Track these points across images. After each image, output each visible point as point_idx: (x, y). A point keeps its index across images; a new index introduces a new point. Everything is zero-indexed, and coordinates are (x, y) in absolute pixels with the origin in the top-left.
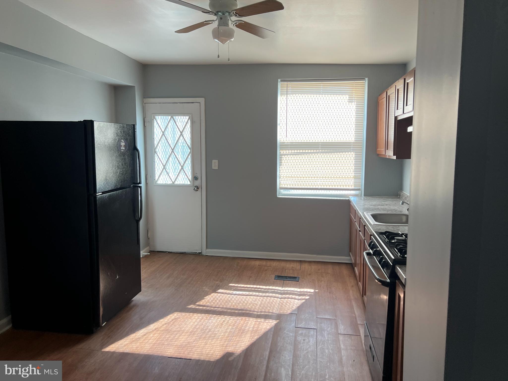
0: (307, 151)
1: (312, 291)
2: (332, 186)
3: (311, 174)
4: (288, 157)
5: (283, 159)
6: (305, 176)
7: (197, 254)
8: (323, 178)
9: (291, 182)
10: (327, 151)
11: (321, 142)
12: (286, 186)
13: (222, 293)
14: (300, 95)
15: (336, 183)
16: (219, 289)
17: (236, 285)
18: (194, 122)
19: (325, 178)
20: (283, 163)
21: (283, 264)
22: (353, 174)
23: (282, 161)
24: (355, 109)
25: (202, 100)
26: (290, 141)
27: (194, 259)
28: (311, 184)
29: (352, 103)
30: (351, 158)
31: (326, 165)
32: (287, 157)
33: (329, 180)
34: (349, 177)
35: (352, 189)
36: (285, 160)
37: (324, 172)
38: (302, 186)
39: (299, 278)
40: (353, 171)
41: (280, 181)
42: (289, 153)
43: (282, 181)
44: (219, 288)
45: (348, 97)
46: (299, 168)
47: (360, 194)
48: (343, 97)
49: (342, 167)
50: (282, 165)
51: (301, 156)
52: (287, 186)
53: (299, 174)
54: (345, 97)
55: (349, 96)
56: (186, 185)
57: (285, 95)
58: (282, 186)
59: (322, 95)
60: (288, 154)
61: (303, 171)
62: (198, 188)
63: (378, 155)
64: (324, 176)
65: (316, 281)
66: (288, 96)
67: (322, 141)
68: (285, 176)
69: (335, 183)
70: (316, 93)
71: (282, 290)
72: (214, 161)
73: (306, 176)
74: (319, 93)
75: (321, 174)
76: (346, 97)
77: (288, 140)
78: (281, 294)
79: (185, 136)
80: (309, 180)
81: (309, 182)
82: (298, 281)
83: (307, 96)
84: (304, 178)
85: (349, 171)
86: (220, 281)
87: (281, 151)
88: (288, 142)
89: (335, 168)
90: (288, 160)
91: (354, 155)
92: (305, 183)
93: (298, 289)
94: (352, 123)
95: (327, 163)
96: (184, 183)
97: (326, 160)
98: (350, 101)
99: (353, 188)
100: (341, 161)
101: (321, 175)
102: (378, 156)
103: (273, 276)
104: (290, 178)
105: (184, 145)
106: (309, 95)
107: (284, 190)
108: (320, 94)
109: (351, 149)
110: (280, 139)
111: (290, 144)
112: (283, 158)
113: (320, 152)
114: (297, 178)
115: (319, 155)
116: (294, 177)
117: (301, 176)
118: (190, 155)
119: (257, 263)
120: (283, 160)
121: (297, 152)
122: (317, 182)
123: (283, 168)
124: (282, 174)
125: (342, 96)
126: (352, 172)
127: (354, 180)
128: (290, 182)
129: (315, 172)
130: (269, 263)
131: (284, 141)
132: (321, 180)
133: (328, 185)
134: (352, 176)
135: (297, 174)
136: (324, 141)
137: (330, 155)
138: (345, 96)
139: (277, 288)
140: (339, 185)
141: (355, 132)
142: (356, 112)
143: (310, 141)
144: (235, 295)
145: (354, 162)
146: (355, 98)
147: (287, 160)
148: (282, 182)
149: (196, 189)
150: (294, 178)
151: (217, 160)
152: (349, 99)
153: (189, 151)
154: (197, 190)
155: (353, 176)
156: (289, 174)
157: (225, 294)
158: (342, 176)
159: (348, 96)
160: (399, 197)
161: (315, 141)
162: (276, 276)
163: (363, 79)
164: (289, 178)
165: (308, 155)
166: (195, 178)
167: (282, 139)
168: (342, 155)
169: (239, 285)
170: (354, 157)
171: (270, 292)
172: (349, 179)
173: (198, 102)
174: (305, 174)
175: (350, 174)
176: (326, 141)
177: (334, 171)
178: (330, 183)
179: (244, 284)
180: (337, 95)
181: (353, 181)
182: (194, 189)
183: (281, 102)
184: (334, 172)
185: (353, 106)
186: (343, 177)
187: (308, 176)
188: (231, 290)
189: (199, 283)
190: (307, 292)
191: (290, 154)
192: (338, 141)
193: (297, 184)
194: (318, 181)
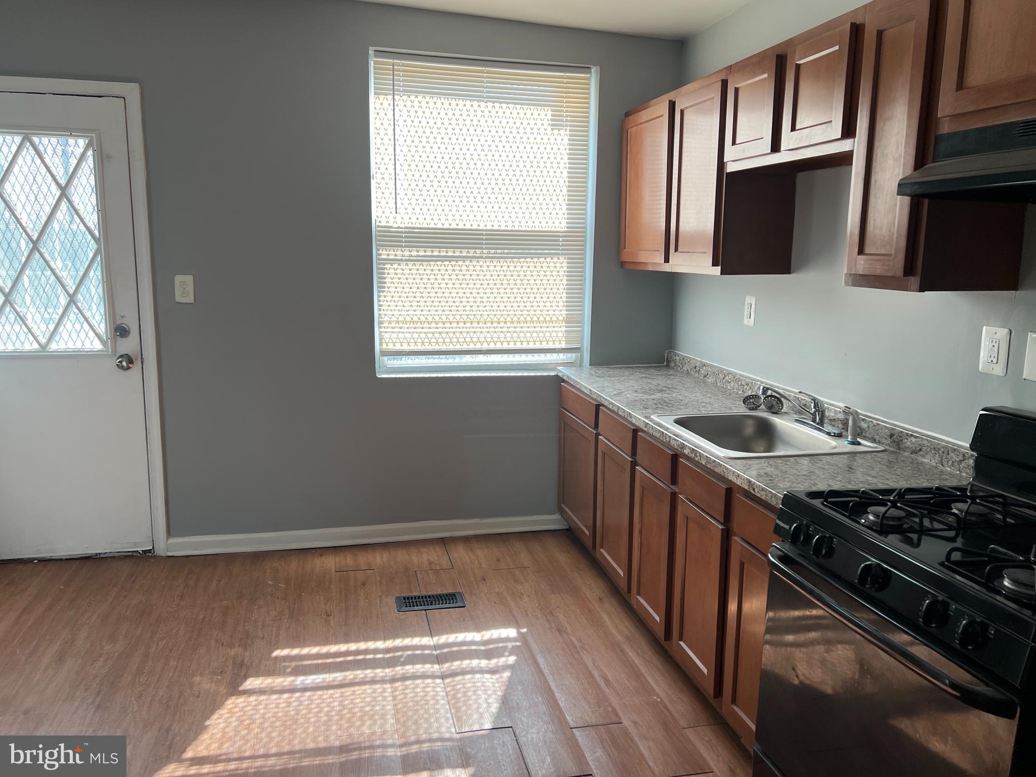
0: (450, 254)
1: (512, 632)
2: (515, 342)
3: (471, 315)
4: (402, 267)
5: (388, 274)
6: (448, 320)
7: (139, 555)
8: (492, 323)
9: (412, 335)
10: (501, 253)
11: (486, 230)
12: (398, 347)
13: (261, 692)
14: (428, 99)
15: (525, 335)
16: (246, 678)
17: (295, 652)
18: (108, 157)
19: (499, 323)
20: (388, 285)
21: (401, 556)
22: (564, 312)
23: (385, 278)
24: (568, 147)
25: (132, 91)
26: (406, 225)
27: (132, 575)
28: (462, 340)
29: (559, 130)
30: (558, 272)
31: (500, 291)
32: (399, 267)
33: (508, 328)
34: (554, 318)
35: (562, 349)
36: (392, 276)
37: (495, 308)
38: (441, 344)
39: (460, 594)
40: (563, 304)
41: (380, 332)
42: (404, 258)
43: (386, 332)
44: (244, 671)
45: (549, 113)
46: (431, 298)
47: (578, 362)
48: (539, 112)
49: (538, 294)
50: (386, 289)
51: (436, 266)
52: (401, 345)
53: (431, 315)
54: (543, 113)
55: (552, 111)
56: (88, 352)
57: (389, 94)
58: (387, 346)
59: (486, 102)
60: (402, 260)
61: (442, 306)
62: (130, 361)
63: (622, 264)
64: (495, 319)
65: (509, 598)
66: (395, 97)
67: (489, 227)
68: (394, 319)
69: (522, 335)
70: (472, 98)
71: (431, 643)
72: (179, 279)
73: (451, 318)
74: (480, 98)
75: (488, 313)
76: (546, 114)
77: (399, 220)
78: (439, 660)
79: (75, 199)
80: (458, 330)
81: (458, 335)
82: (464, 607)
83: (446, 102)
84: (451, 324)
85: (554, 304)
86: (239, 646)
87: (381, 250)
88: (399, 228)
89: (522, 298)
90: (403, 276)
91: (565, 265)
92: (448, 336)
93: (475, 634)
94: (561, 181)
95: (502, 284)
96: (79, 345)
97: (498, 276)
98: (556, 124)
99: (563, 346)
100: (542, 280)
101: (488, 315)
102: (622, 267)
103: (391, 601)
104: (408, 325)
105: (74, 227)
106: (453, 100)
107: (390, 357)
108: (481, 101)
109: (559, 250)
110: (378, 217)
111: (405, 232)
112: (388, 271)
113: (484, 255)
114: (426, 325)
115: (481, 263)
116: (418, 322)
117: (437, 319)
118: (99, 259)
119: (330, 563)
120: (388, 276)
121: (425, 254)
122: (478, 334)
123: (389, 299)
124: (385, 315)
125: (536, 110)
126: (561, 308)
127: (566, 327)
128: (408, 335)
129: (473, 308)
130: (363, 559)
131: (387, 224)
132: (487, 328)
133: (505, 340)
134: (561, 318)
135: (428, 315)
136: (493, 226)
137: (508, 263)
138: (544, 109)
139: (416, 641)
140: (532, 340)
141: (567, 205)
142: (570, 154)
143: (457, 225)
144: (305, 689)
145: (565, 282)
146: (567, 116)
147: (399, 276)
148: (387, 336)
149: (124, 364)
150: (419, 325)
151: (192, 276)
152: (552, 120)
153: (93, 245)
154: (128, 368)
155: (564, 316)
156: (406, 313)
157: (270, 694)
158: (538, 319)
159: (550, 111)
160: (665, 364)
161: (465, 225)
162: (398, 598)
163: (587, 69)
164: (406, 326)
165: (453, 263)
166: (121, 331)
167: (384, 217)
168: (539, 264)
169: (305, 651)
170: (565, 269)
171: (402, 659)
172: (554, 325)
173: (116, 94)
174: (447, 313)
175: (556, 313)
176: (499, 228)
177: (519, 304)
178: (517, 336)
179: (320, 645)
180: (524, 106)
181: (564, 329)
182: (120, 366)
183: (378, 114)
184: (519, 306)
185: (563, 138)
186: (542, 319)
187: (455, 320)
188: (282, 673)
189: (173, 663)
190: (500, 640)
191: (406, 260)
192: (527, 229)
193: (426, 340)
194: (481, 332)
